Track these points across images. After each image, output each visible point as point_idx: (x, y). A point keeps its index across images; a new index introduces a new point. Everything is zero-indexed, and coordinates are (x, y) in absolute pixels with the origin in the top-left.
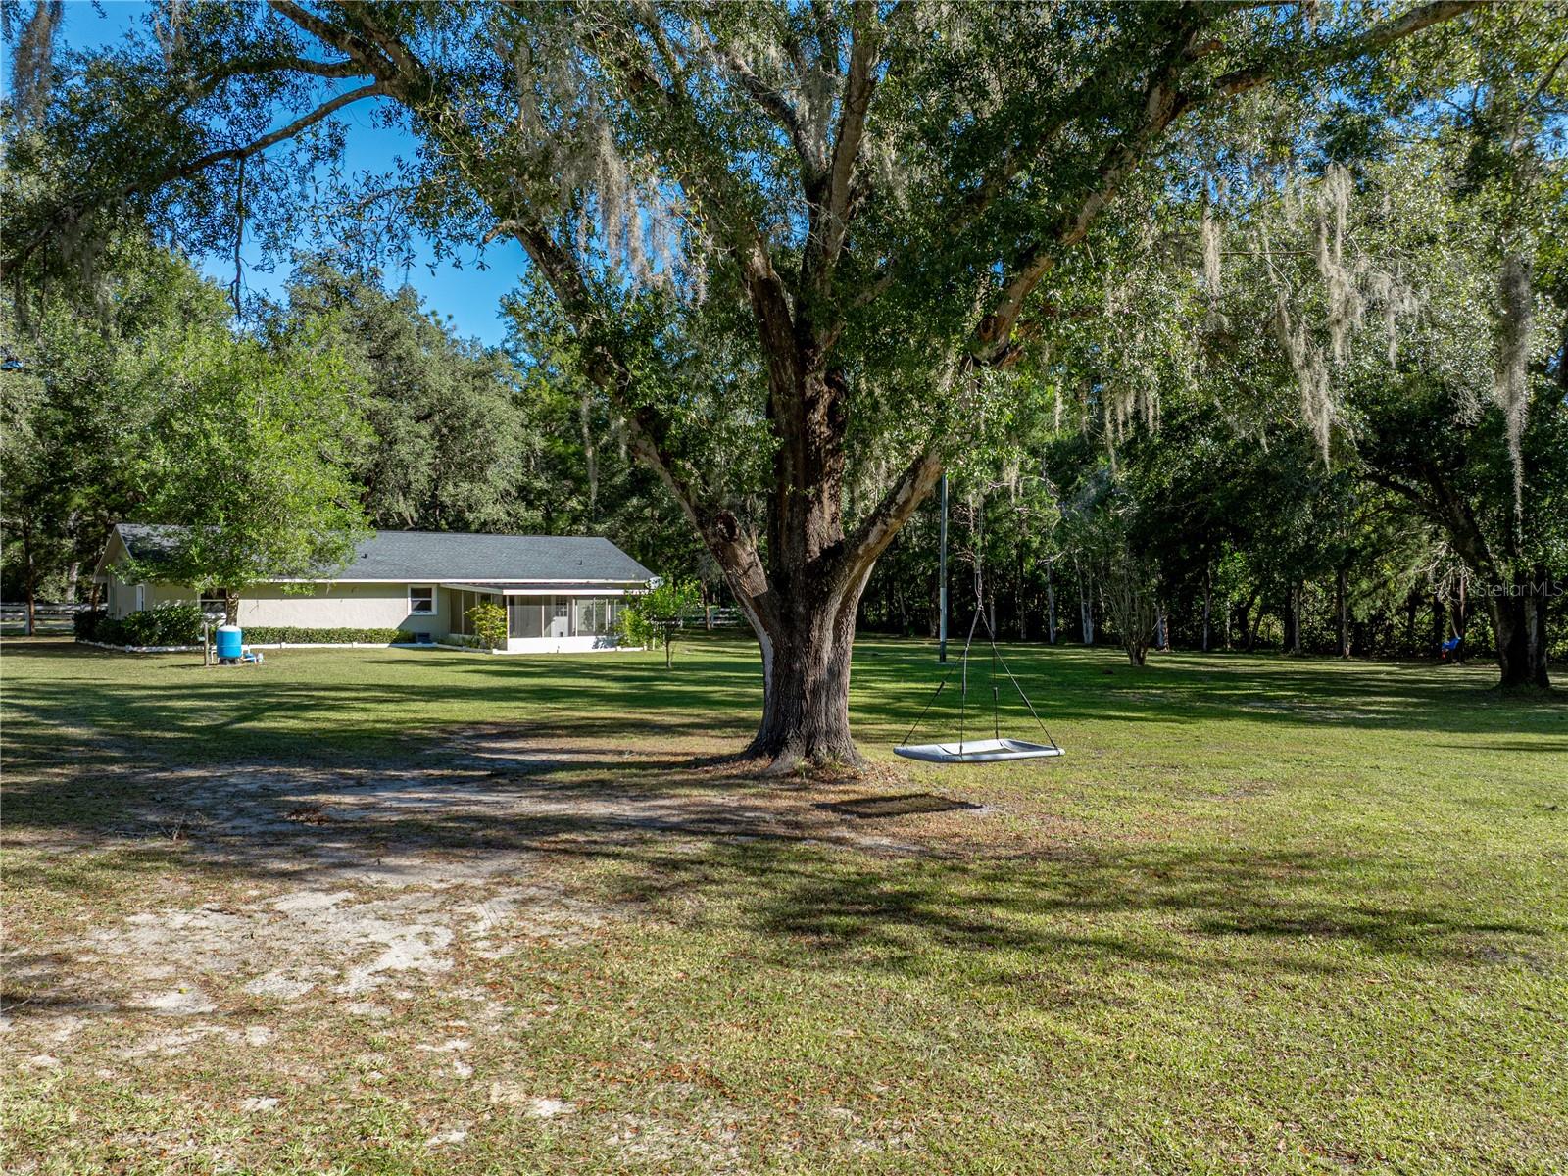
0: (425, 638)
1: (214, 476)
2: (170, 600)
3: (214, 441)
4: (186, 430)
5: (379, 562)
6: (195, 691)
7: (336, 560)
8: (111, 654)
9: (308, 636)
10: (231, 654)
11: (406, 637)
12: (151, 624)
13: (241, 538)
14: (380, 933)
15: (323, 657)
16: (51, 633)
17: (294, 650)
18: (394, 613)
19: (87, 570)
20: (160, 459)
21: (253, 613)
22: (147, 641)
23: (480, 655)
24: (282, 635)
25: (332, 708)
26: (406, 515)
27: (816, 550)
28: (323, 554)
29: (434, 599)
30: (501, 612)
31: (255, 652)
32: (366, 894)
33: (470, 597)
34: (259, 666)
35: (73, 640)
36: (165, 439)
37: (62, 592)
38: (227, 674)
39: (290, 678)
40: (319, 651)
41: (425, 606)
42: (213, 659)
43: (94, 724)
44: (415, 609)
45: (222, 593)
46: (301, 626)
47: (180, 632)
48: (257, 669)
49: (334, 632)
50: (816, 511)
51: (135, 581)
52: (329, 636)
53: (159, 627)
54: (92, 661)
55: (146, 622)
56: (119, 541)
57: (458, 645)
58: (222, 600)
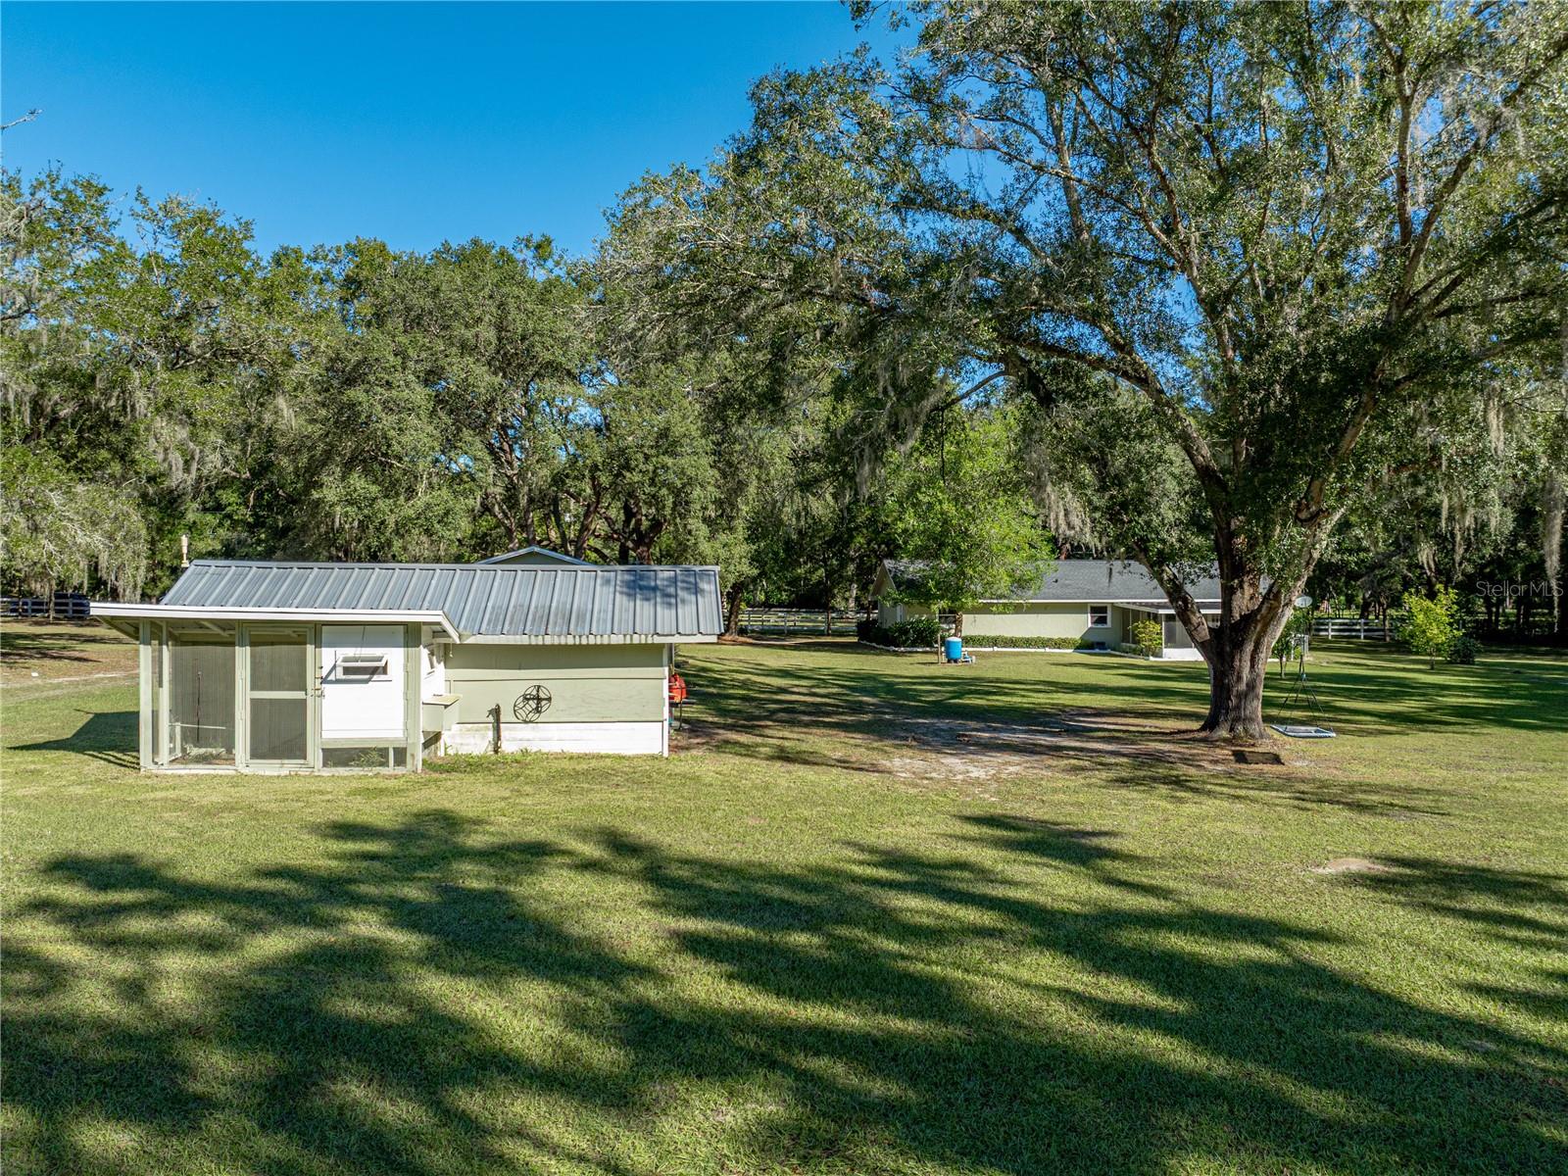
0: (1101, 645)
1: (945, 533)
2: (919, 616)
3: (945, 507)
4: (927, 499)
5: (1067, 586)
6: (931, 680)
7: (1029, 588)
8: (881, 653)
9: (1013, 642)
10: (953, 656)
11: (1087, 645)
12: (906, 632)
13: (963, 573)
14: (971, 768)
15: (1019, 659)
16: (841, 634)
17: (1002, 653)
18: (1077, 626)
19: (863, 588)
20: (911, 521)
21: (973, 625)
22: (903, 644)
23: (1140, 661)
24: (995, 641)
25: (1006, 694)
26: (1092, 545)
27: (1237, 616)
28: (1021, 583)
29: (1109, 615)
30: (1158, 627)
31: (970, 653)
32: (972, 761)
33: (1136, 615)
34: (973, 664)
35: (855, 640)
36: (914, 505)
37: (847, 604)
38: (951, 670)
39: (990, 674)
40: (1019, 654)
41: (1102, 620)
42: (944, 659)
43: (876, 696)
44: (1094, 623)
45: (952, 611)
46: (1008, 634)
47: (924, 638)
48: (971, 667)
49: (1032, 639)
50: (1239, 594)
51: (895, 604)
52: (1028, 642)
53: (912, 635)
54: (870, 657)
55: (903, 631)
56: (885, 572)
57: (1126, 652)
58: (952, 615)
